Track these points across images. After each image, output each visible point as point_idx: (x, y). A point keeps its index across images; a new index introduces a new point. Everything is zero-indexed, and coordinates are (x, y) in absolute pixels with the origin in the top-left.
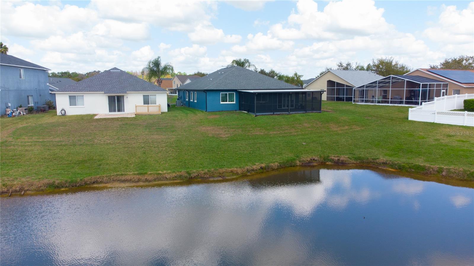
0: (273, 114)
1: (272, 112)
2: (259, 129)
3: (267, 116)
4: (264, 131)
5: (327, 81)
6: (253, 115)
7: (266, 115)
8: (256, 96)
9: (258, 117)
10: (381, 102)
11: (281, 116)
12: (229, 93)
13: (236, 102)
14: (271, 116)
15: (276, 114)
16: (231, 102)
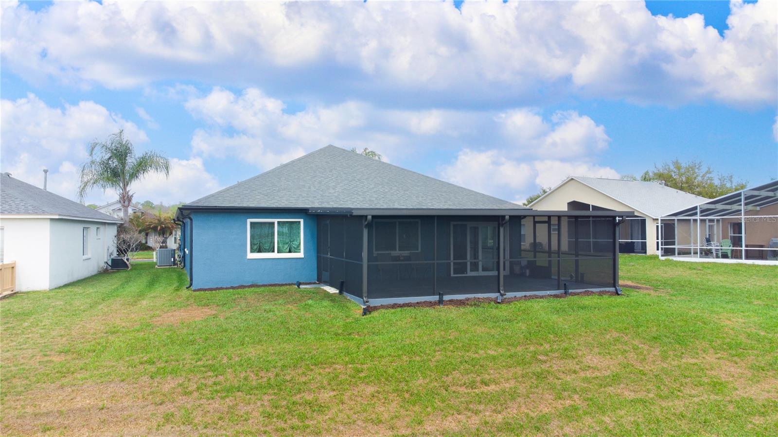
0: (441, 302)
1: (434, 294)
2: (370, 390)
3: (413, 311)
4: (394, 406)
5: (569, 204)
6: (356, 305)
7: (408, 305)
8: (369, 226)
9: (375, 314)
10: (730, 255)
11: (469, 309)
12: (279, 222)
13: (305, 253)
14: (431, 312)
15: (451, 302)
16: (290, 252)
